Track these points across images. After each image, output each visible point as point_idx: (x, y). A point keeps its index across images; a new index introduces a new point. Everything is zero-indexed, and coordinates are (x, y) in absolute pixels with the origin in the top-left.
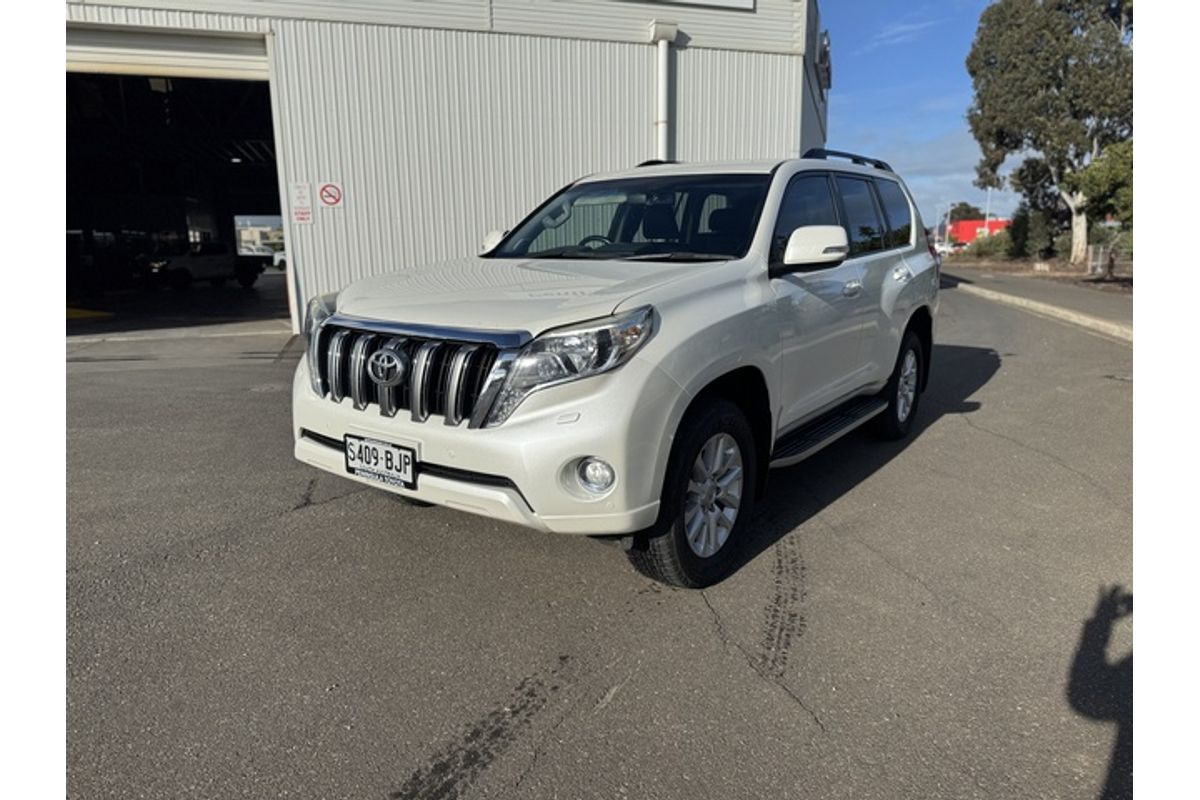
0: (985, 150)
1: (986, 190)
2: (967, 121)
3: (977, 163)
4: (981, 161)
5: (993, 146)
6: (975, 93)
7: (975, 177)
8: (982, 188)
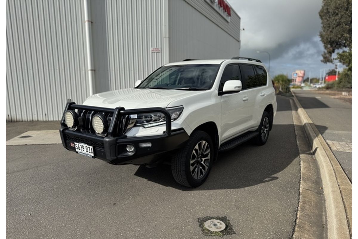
0: (326, 47)
1: (326, 63)
2: (320, 37)
3: (323, 53)
4: (324, 52)
5: (329, 46)
6: (322, 25)
7: (322, 58)
8: (325, 63)
